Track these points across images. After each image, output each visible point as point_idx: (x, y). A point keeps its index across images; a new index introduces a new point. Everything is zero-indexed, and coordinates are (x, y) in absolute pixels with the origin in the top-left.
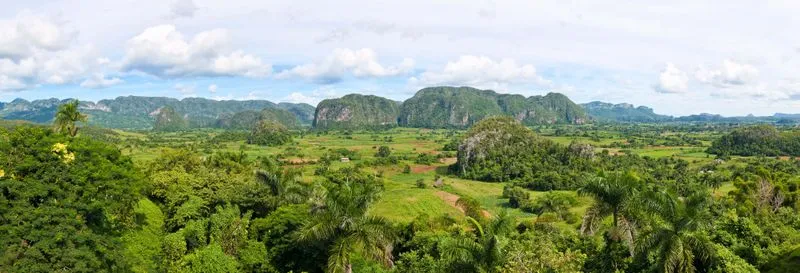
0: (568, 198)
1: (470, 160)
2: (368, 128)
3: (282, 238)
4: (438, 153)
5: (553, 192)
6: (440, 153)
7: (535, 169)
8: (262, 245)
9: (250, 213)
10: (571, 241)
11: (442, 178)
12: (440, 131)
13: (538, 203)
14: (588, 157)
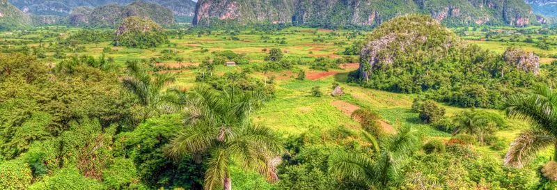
0: (494, 119)
1: (374, 66)
2: (258, 27)
3: (153, 153)
4: (337, 57)
5: (476, 109)
6: (340, 57)
7: (454, 80)
8: (131, 162)
9: (113, 127)
10: (490, 169)
11: (341, 85)
12: (341, 32)
13: (455, 120)
14: (529, 69)
